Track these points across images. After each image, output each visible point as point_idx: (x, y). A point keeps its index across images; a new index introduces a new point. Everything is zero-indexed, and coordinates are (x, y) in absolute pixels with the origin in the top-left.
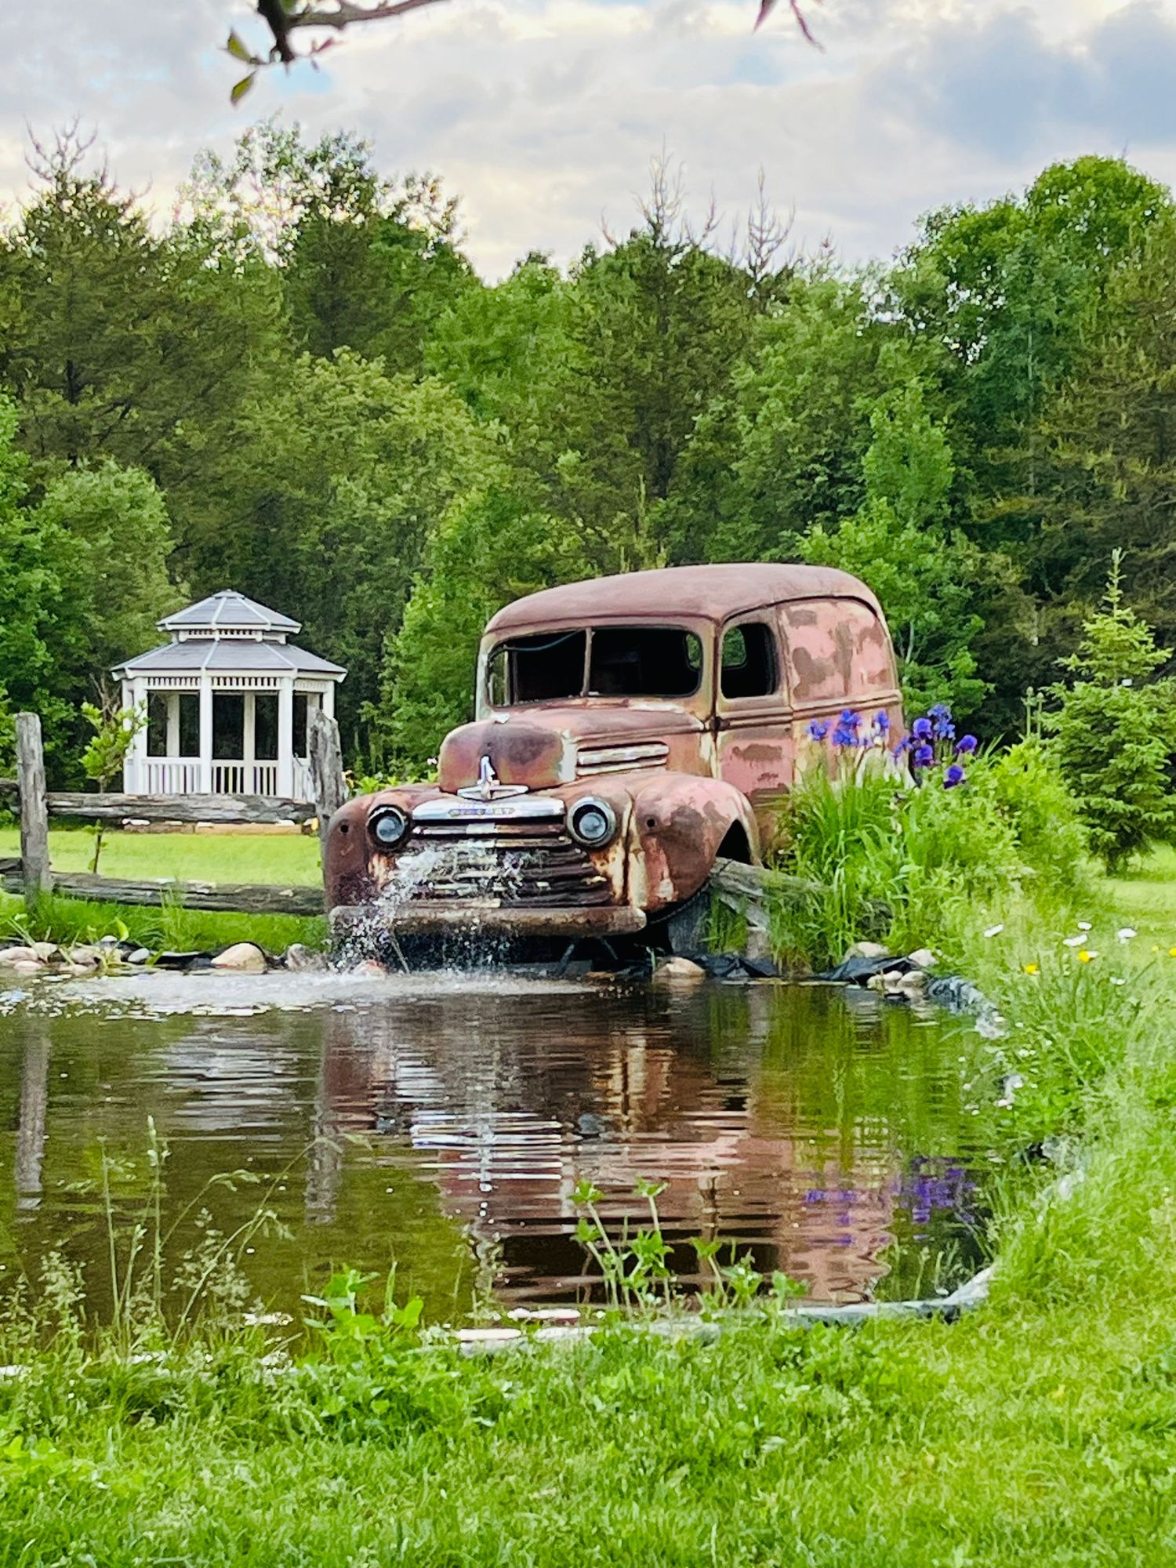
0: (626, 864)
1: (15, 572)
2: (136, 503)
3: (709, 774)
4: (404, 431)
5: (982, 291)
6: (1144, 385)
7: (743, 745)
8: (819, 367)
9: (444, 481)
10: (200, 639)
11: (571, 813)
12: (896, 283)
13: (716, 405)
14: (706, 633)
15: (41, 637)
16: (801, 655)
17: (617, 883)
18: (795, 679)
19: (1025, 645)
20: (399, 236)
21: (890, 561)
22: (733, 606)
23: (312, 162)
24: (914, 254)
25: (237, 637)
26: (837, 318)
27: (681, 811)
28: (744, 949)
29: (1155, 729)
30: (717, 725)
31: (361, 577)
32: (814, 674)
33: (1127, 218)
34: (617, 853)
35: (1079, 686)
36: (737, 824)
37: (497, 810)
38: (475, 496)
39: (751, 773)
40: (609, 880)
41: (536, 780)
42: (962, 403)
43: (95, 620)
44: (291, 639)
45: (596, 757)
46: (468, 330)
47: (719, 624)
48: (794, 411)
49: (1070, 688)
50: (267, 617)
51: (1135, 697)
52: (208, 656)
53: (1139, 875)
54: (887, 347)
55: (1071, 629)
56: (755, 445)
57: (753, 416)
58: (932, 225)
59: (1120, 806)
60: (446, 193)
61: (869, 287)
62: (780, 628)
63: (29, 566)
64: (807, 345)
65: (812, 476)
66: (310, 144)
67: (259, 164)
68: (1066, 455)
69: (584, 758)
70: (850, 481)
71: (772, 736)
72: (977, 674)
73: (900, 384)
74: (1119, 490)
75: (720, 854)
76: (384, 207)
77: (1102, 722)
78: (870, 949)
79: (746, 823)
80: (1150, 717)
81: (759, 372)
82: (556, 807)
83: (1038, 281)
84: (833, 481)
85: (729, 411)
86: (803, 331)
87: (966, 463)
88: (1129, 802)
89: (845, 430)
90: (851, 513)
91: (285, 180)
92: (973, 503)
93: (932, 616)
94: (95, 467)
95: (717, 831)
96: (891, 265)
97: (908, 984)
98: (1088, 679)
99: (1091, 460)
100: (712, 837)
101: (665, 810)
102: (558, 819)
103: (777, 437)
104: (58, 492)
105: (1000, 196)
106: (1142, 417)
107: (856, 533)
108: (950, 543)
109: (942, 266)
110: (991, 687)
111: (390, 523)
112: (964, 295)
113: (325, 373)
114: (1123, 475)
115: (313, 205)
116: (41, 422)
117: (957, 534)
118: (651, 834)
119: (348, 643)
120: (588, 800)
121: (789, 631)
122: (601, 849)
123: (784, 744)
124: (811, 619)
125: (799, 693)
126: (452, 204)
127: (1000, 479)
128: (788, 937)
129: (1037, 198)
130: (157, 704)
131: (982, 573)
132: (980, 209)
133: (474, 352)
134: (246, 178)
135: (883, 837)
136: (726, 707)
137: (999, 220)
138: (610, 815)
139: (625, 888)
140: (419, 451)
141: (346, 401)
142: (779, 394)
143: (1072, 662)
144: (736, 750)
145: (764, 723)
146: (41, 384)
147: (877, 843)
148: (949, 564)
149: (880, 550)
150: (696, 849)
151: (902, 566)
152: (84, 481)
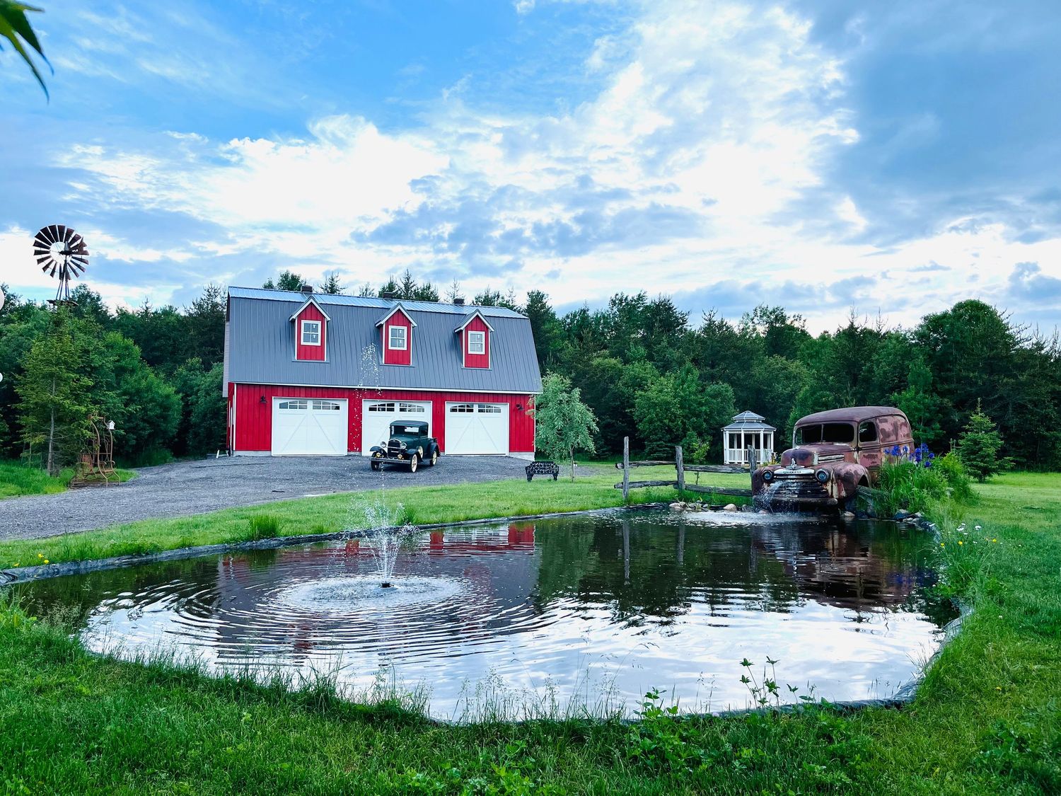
0: (832, 486)
1: (698, 407)
2: (727, 391)
3: (857, 463)
4: (790, 373)
5: (940, 334)
6: (986, 356)
7: (866, 454)
8: (896, 355)
9: (800, 384)
10: (741, 422)
11: (817, 473)
12: (916, 333)
13: (868, 365)
14: (855, 426)
15: (705, 422)
16: (883, 430)
17: (830, 491)
18: (881, 437)
19: (954, 421)
20: (791, 328)
21: (916, 401)
22: (862, 418)
23: (771, 313)
24: (921, 326)
25: (750, 422)
26: (900, 342)
27: (847, 473)
28: (866, 510)
29: (992, 444)
30: (858, 449)
31: (781, 407)
32: (887, 435)
33: (980, 314)
34: (829, 484)
35: (969, 433)
36: (864, 476)
37: (797, 472)
38: (807, 387)
39: (869, 462)
40: (827, 491)
41: (807, 464)
42: (935, 362)
43: (717, 418)
44: (763, 421)
45: (824, 458)
46: (807, 349)
47: (859, 423)
48: (889, 365)
49: (967, 433)
50: (757, 416)
51: (985, 436)
52: (743, 426)
53: (988, 482)
54: (914, 349)
55: (967, 418)
56: (879, 374)
57: (878, 367)
58: (925, 319)
59: (982, 464)
60: (803, 318)
61: (908, 334)
62: (877, 424)
63: (702, 406)
64: (891, 349)
65: (894, 380)
66: (770, 309)
67: (759, 315)
68: (964, 374)
69: (820, 458)
70: (904, 382)
71: (874, 452)
72: (941, 429)
73: (917, 358)
74: (980, 383)
75: (859, 484)
76: (788, 322)
77: (976, 442)
78: (903, 511)
79: (866, 476)
80: (990, 441)
81: (879, 356)
82: (812, 471)
83: (955, 331)
84: (900, 382)
85: (872, 365)
86: (891, 346)
87: (937, 377)
88: (984, 463)
89: (902, 369)
90: (905, 389)
91: (765, 318)
92: (939, 386)
93: (927, 415)
94: (717, 383)
95: (857, 478)
96: (914, 329)
97: (914, 522)
98: (971, 431)
99: (972, 375)
100: (856, 480)
101: (843, 472)
102: (813, 475)
103: (884, 372)
104: (709, 389)
105: (944, 310)
106: (985, 363)
107: (906, 395)
108: (932, 396)
109: (928, 329)
110: (945, 432)
111: (787, 394)
112: (935, 335)
113: (772, 360)
114: (981, 378)
115: (772, 322)
116: (705, 374)
117: (934, 394)
118: (839, 479)
119: (778, 422)
120: (821, 470)
121: (879, 424)
122: (825, 483)
123: (878, 454)
124: (886, 421)
125: (882, 441)
126: (805, 321)
127: (945, 380)
128: (878, 507)
129: (954, 310)
130: (731, 436)
131: (942, 403)
132: (939, 314)
133: (809, 354)
134: (756, 318)
135: (907, 480)
136: (861, 444)
137: (945, 315)
138: (827, 474)
139: (832, 493)
140: (795, 377)
141: (776, 366)
142: (885, 361)
143: (967, 427)
144: (864, 456)
145: (872, 449)
146: (705, 366)
147: (905, 482)
148: (932, 402)
149: (913, 399)
150: (852, 483)
151: (919, 403)
152: (715, 387)
